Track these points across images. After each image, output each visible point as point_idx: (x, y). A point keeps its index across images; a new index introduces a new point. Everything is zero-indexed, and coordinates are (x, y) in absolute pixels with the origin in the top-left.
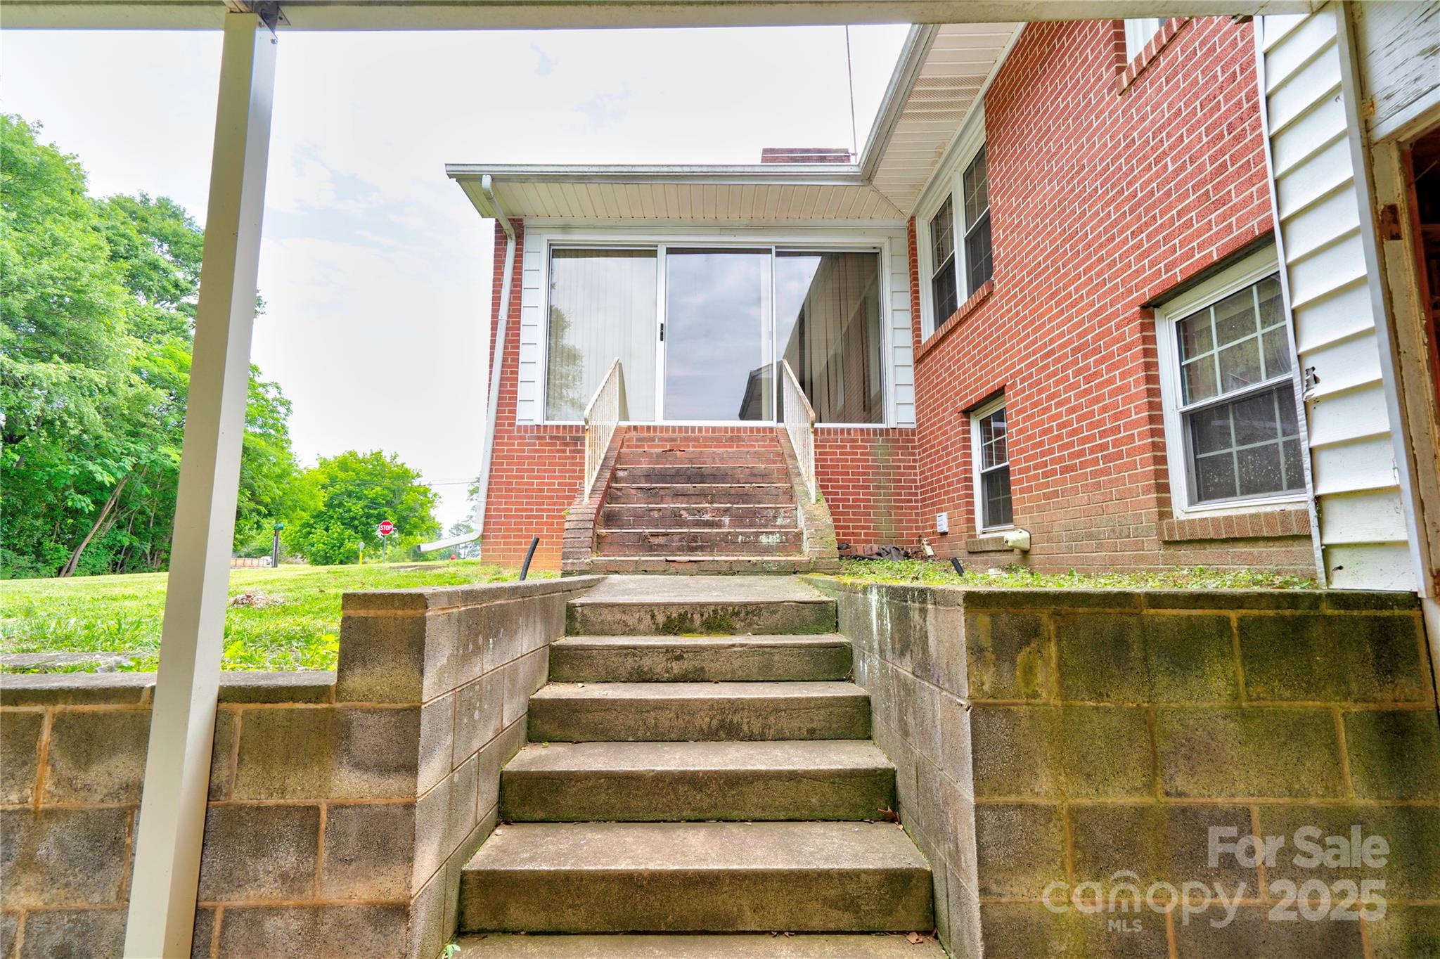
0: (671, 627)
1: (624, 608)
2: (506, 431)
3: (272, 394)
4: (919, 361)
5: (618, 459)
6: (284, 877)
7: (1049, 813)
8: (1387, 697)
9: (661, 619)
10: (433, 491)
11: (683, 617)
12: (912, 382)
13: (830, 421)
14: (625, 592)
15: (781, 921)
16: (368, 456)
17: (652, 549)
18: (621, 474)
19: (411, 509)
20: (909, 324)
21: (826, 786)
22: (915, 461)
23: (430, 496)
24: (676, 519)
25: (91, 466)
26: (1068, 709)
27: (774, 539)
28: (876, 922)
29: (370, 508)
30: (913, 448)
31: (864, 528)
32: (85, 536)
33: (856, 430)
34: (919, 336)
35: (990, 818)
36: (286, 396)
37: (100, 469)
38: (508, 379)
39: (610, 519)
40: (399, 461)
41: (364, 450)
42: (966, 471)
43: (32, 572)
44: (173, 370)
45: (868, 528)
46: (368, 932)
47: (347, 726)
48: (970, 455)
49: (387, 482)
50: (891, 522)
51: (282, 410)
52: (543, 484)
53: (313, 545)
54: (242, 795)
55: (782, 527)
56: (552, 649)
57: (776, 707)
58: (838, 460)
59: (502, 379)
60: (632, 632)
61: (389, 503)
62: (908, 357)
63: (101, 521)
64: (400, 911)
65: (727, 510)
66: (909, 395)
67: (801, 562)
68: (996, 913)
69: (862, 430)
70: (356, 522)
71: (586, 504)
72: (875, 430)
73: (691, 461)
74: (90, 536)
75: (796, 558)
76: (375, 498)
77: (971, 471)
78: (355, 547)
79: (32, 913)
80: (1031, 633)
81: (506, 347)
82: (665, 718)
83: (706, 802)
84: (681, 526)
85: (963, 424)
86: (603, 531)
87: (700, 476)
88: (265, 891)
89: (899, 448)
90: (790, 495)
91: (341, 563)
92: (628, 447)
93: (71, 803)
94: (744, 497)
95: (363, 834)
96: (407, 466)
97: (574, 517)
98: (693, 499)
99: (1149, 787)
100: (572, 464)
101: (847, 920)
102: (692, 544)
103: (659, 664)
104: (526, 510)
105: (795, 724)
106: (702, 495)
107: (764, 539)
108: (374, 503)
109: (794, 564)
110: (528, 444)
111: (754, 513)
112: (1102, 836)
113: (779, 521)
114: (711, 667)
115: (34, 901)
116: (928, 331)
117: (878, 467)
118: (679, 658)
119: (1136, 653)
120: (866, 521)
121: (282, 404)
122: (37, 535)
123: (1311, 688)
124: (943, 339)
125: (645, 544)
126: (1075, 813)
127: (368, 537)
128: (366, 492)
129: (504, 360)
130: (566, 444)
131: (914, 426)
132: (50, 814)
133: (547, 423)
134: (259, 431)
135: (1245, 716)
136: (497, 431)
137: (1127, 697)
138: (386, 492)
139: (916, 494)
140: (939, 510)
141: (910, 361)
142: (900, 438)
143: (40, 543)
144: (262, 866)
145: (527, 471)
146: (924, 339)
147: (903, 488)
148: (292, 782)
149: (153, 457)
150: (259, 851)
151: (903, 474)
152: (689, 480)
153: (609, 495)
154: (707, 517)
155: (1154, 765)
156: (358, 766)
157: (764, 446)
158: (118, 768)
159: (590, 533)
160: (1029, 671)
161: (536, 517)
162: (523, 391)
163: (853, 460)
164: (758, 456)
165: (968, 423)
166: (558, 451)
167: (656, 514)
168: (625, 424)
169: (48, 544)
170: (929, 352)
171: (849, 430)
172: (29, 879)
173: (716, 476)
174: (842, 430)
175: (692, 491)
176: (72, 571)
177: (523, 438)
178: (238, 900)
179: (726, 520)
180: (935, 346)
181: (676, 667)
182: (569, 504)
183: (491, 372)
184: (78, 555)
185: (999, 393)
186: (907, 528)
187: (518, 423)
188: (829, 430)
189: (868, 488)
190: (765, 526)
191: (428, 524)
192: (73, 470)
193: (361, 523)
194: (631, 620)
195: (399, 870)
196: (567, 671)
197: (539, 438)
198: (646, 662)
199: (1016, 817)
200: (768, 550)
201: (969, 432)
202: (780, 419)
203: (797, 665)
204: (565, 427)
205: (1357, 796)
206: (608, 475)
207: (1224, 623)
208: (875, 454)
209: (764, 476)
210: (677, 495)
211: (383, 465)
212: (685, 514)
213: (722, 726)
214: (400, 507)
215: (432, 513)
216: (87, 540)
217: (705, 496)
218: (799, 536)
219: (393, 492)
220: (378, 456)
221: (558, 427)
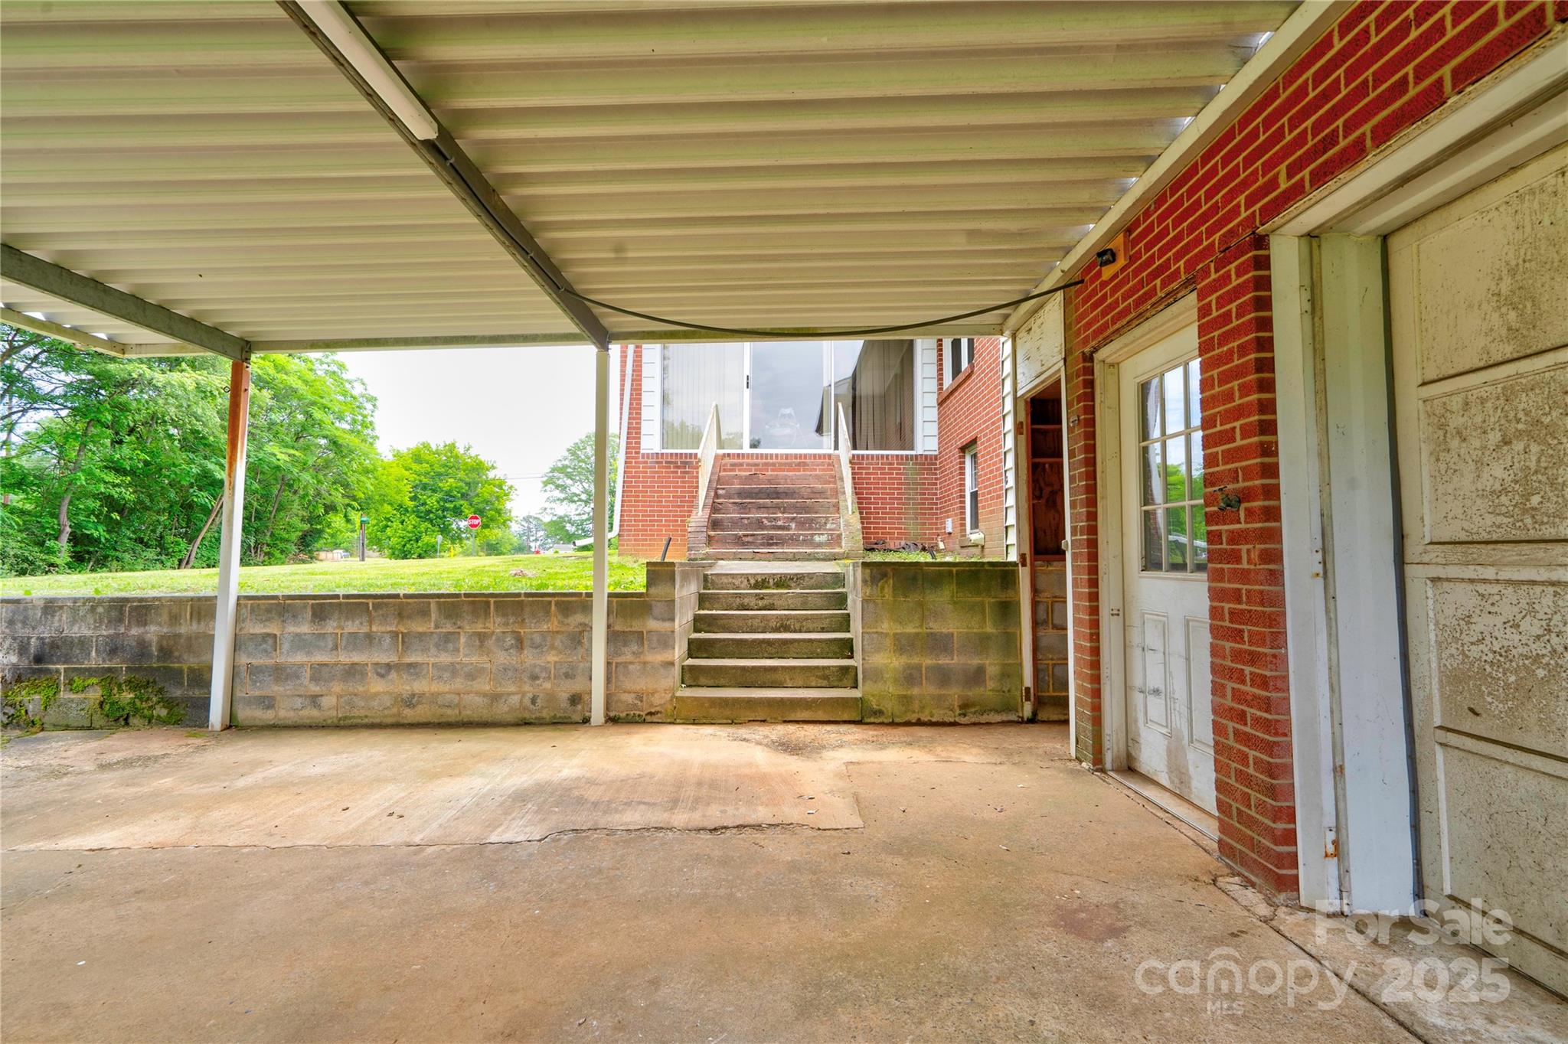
0: (756, 586)
1: (733, 576)
2: (634, 458)
3: (358, 390)
4: (940, 404)
5: (718, 481)
6: (634, 653)
7: (887, 635)
8: (1003, 597)
9: (752, 582)
10: (509, 483)
11: (764, 581)
12: (936, 419)
13: (875, 449)
14: (731, 569)
15: (801, 683)
16: (441, 447)
17: (744, 544)
18: (720, 492)
19: (487, 502)
20: (935, 374)
21: (823, 645)
22: (936, 479)
23: (505, 488)
24: (760, 525)
25: (211, 466)
26: (895, 601)
27: (823, 538)
28: (835, 684)
29: (446, 501)
30: (936, 469)
31: (897, 528)
32: (200, 530)
33: (892, 456)
34: (941, 384)
35: (866, 636)
36: (372, 392)
37: (217, 468)
38: (634, 419)
39: (715, 524)
40: (473, 453)
41: (437, 442)
42: (961, 491)
43: (158, 565)
44: (272, 371)
45: (901, 529)
46: (662, 670)
47: (651, 606)
48: (964, 479)
49: (461, 475)
50: (917, 524)
51: (369, 406)
52: (661, 497)
53: (389, 538)
54: (618, 628)
55: (830, 530)
56: (700, 594)
57: (806, 618)
58: (879, 479)
59: (629, 419)
60: (738, 588)
61: (464, 496)
62: (932, 400)
63: (213, 516)
64: (672, 664)
65: (794, 518)
66: (933, 429)
67: (838, 553)
68: (867, 666)
69: (897, 456)
70: (431, 515)
71: (700, 515)
72: (907, 456)
73: (770, 482)
74: (205, 530)
75: (837, 550)
76: (450, 491)
77: (964, 491)
78: (433, 540)
79: (556, 662)
80: (884, 575)
81: (631, 394)
82: (756, 623)
83: (774, 651)
84: (763, 529)
85: (960, 457)
86: (712, 533)
87: (776, 494)
88: (629, 657)
89: (925, 469)
90: (837, 507)
91: (420, 557)
92: (725, 470)
93: (563, 629)
94: (806, 509)
95: (658, 640)
96: (482, 458)
97: (693, 524)
98: (771, 510)
99: (921, 626)
100: (683, 482)
101: (825, 683)
102: (770, 541)
103: (753, 602)
104: (649, 516)
105: (815, 625)
106: (778, 507)
107: (817, 538)
108: (449, 496)
109: (835, 554)
110: (650, 467)
111: (812, 521)
112: (904, 642)
113: (828, 526)
114: (777, 603)
115: (556, 659)
116: (948, 381)
117: (909, 484)
118: (762, 599)
119: (920, 582)
120: (899, 523)
121: (368, 400)
122: (160, 529)
123: (978, 594)
124: (959, 386)
125: (739, 541)
126: (895, 634)
127: (445, 530)
128: (441, 485)
129: (631, 404)
130: (678, 467)
131: (937, 453)
132: (557, 632)
133: (665, 451)
134: (347, 427)
135: (955, 603)
136: (627, 458)
137: (915, 597)
138: (460, 484)
139: (936, 504)
140: (948, 517)
141: (935, 404)
142: (927, 463)
143: (162, 537)
144: (626, 650)
145: (649, 487)
146: (945, 387)
147: (927, 499)
148: (634, 624)
149: (261, 455)
150: (625, 645)
151: (927, 489)
152: (768, 497)
153: (715, 508)
154: (780, 523)
155: (923, 619)
156: (656, 618)
157: (823, 470)
158: (579, 618)
159: (705, 535)
160: (882, 589)
161: (657, 521)
162: (645, 428)
163: (890, 479)
164: (817, 477)
165: (964, 457)
166: (673, 472)
167: (746, 521)
168: (721, 452)
169: (170, 538)
170: (948, 397)
171: (887, 456)
172: (553, 652)
173: (788, 494)
174: (882, 456)
175: (770, 505)
176: (191, 564)
177: (646, 462)
178: (619, 660)
179: (793, 525)
180: (952, 393)
181: (761, 603)
182: (689, 516)
183: (621, 414)
184: (195, 548)
185: (974, 441)
186: (929, 529)
187: (642, 451)
188: (872, 456)
189: (901, 499)
190: (819, 529)
191: (505, 517)
192: (195, 470)
193: (438, 517)
194: (737, 582)
195: (671, 652)
196: (707, 604)
197: (657, 463)
198: (746, 601)
199: (875, 636)
200: (819, 545)
201: (964, 463)
202: (836, 447)
203: (819, 602)
204: (676, 454)
205: (990, 629)
206: (712, 494)
207: (951, 572)
208: (907, 474)
209: (821, 493)
210: (760, 507)
211: (457, 457)
212: (765, 521)
213: (782, 626)
214: (476, 500)
215: (508, 505)
216: (202, 534)
217: (779, 508)
218: (839, 536)
219: (468, 484)
220: (452, 447)
221: (672, 454)
